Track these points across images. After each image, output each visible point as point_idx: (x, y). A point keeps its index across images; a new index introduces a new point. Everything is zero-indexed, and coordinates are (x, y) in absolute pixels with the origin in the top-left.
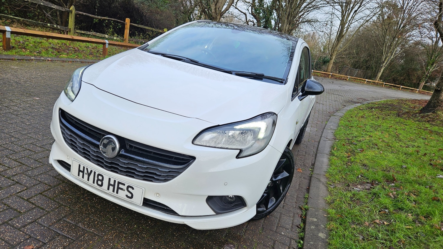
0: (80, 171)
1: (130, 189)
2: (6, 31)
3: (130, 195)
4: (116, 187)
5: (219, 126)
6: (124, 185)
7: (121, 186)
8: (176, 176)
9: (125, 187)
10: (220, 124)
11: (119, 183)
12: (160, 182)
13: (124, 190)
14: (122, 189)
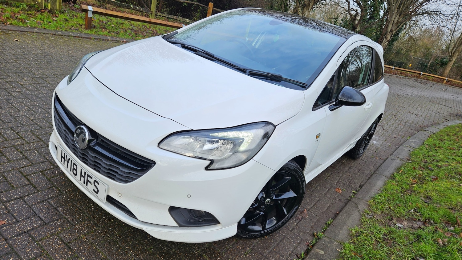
0: (62, 157)
1: (96, 184)
2: (88, 10)
3: (96, 190)
4: (86, 178)
5: (192, 130)
6: (92, 178)
7: (89, 179)
8: (136, 179)
9: (92, 181)
10: (194, 129)
11: (88, 176)
12: (122, 182)
13: (92, 184)
14: (90, 182)
